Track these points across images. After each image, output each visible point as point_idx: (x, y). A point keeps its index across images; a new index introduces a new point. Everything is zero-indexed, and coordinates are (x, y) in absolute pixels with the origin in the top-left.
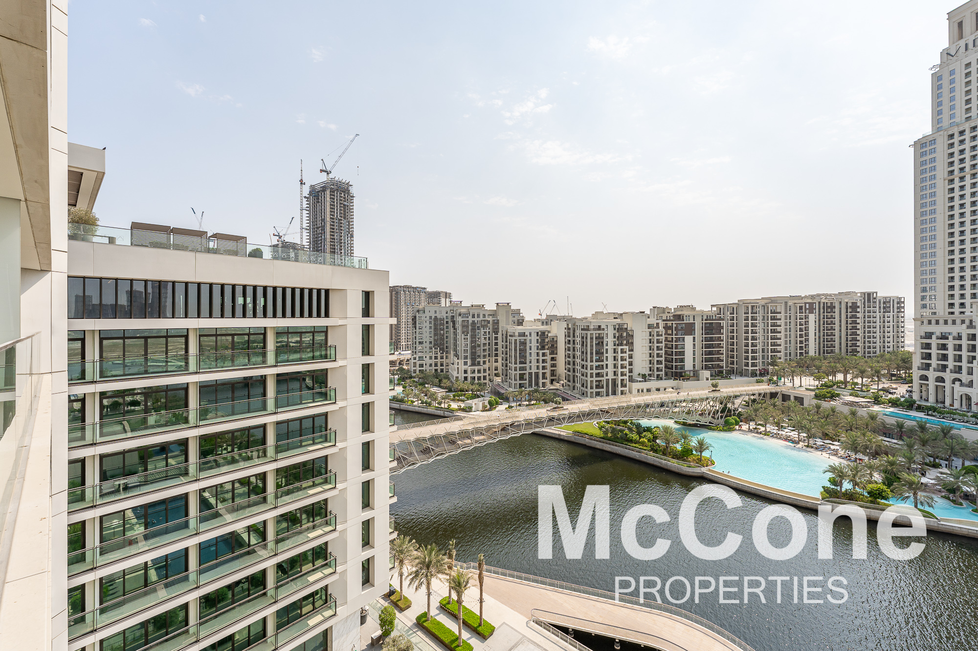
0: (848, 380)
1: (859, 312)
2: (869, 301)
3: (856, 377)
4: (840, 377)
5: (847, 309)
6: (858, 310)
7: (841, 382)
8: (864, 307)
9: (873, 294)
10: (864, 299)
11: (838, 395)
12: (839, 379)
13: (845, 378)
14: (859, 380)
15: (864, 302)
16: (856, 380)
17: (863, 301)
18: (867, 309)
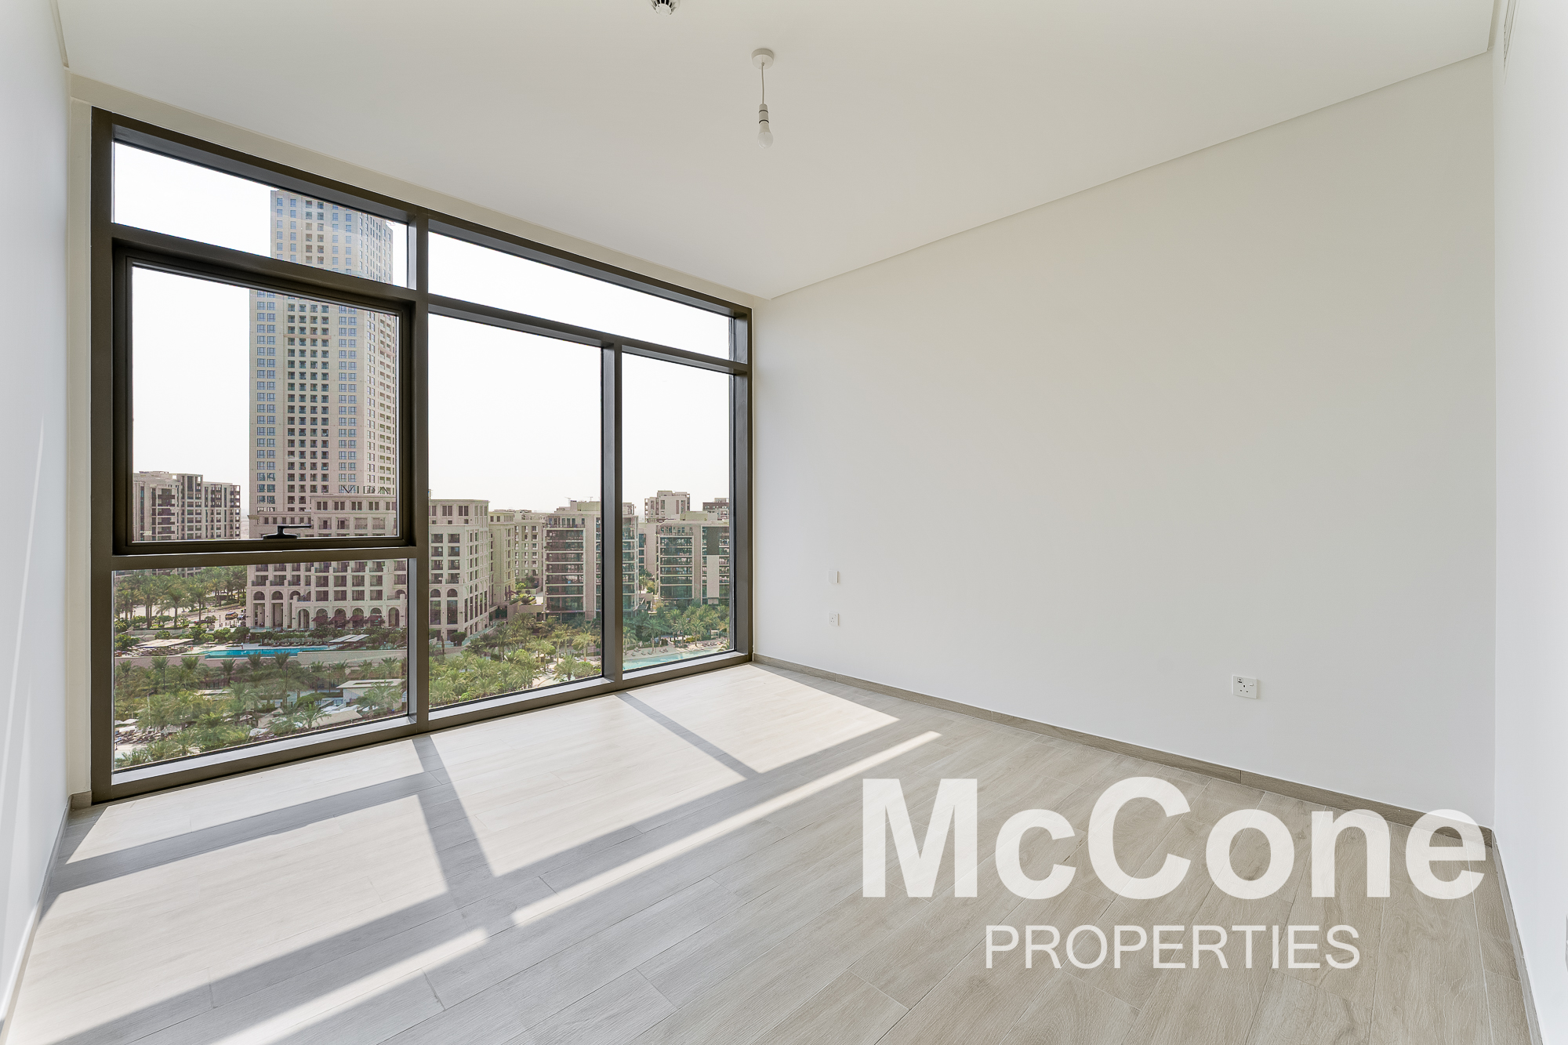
0: (154, 614)
1: (174, 505)
2: (190, 488)
3: (167, 607)
4: (140, 612)
5: (154, 499)
6: (173, 501)
7: (141, 619)
8: (183, 498)
9: (196, 478)
10: (183, 484)
11: (135, 642)
12: (137, 615)
13: (148, 612)
14: (171, 612)
15: (183, 490)
16: (166, 614)
17: (181, 487)
18: (187, 500)
